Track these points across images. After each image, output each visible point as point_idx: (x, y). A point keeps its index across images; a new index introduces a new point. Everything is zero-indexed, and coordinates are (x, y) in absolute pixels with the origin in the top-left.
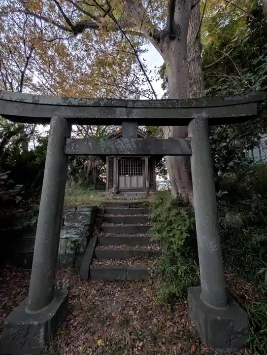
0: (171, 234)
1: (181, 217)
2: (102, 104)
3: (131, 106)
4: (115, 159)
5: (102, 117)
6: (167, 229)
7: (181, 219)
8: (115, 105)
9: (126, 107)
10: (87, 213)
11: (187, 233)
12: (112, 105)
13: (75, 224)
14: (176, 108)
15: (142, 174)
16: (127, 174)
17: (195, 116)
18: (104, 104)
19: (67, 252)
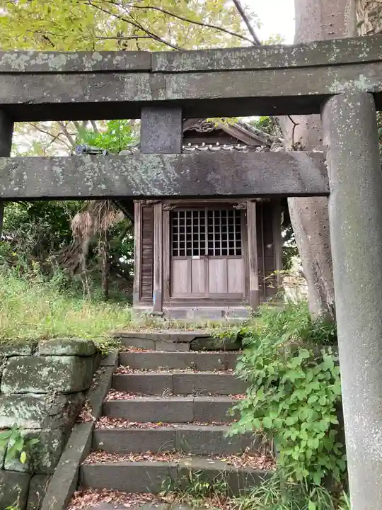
0: (291, 421)
1: (322, 372)
2: (88, 66)
3: (163, 69)
4: (158, 209)
5: (87, 99)
6: (281, 406)
7: (321, 376)
8: (122, 67)
9: (149, 71)
10: (64, 360)
11: (332, 413)
12: (114, 68)
13: (31, 389)
14: (282, 68)
15: (239, 253)
16: (196, 253)
17: (336, 87)
18: (93, 67)
19: (7, 467)
